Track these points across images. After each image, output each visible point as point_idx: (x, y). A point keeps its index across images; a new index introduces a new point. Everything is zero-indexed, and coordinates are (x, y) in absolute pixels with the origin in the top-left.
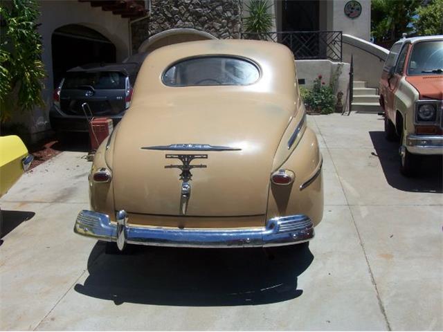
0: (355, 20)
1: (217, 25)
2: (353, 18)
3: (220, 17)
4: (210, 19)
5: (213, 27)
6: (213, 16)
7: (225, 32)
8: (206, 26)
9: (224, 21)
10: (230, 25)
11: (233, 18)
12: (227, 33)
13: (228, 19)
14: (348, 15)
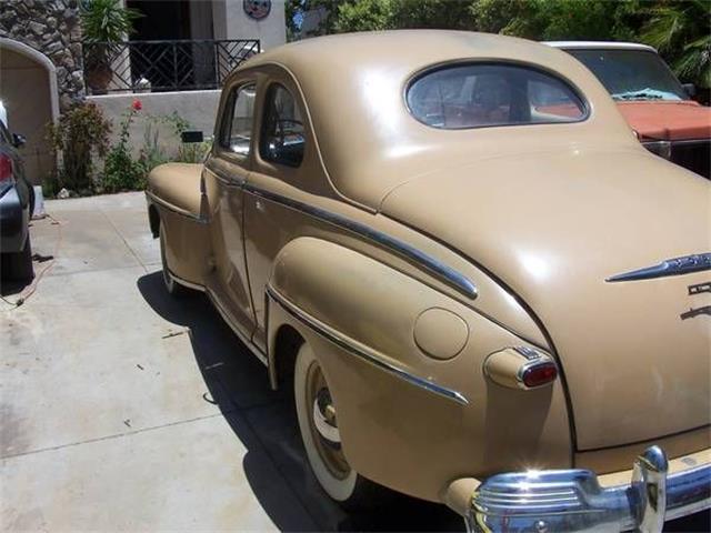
0: (261, 23)
1: (39, 28)
2: (258, 19)
3: (43, 11)
4: (24, 16)
5: (31, 31)
6: (29, 8)
7: (55, 41)
8: (15, 28)
9: (50, 19)
10: (63, 27)
11: (68, 13)
12: (59, 43)
13: (59, 14)
14: (250, 14)
